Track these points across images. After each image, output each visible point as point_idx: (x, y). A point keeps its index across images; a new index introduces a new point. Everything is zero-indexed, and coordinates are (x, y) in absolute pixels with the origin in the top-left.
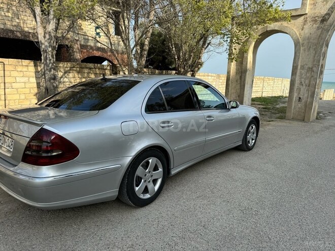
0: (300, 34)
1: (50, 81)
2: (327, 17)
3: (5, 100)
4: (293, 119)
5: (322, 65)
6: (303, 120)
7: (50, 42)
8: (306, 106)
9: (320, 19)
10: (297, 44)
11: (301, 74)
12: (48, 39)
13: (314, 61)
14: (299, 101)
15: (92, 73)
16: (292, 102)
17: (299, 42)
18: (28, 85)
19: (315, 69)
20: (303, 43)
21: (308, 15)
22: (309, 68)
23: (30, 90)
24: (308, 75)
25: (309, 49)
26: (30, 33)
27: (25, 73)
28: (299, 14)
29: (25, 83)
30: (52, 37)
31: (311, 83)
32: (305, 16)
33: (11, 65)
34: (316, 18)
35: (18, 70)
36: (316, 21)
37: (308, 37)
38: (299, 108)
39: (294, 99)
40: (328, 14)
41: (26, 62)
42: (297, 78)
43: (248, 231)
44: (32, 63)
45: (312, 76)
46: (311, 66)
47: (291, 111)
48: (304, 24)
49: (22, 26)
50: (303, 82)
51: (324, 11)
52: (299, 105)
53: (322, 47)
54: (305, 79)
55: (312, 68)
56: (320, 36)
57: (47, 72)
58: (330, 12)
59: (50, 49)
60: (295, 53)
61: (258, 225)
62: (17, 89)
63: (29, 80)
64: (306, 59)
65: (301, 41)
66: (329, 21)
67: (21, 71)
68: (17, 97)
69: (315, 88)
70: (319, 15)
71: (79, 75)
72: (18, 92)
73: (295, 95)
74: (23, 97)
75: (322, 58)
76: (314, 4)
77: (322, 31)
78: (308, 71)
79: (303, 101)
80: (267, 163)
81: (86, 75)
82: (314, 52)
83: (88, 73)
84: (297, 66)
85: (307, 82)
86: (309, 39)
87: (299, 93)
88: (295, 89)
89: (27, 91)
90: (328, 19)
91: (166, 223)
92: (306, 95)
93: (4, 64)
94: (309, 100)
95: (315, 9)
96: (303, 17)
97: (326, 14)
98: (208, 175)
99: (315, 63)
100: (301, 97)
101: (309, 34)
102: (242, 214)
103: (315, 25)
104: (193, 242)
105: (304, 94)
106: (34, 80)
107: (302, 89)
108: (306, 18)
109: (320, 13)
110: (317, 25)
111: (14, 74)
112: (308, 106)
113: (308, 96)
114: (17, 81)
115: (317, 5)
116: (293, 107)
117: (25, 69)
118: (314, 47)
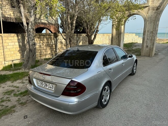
0: (146, 16)
1: (32, 46)
2: (159, 7)
3: (4, 55)
4: (144, 56)
5: (157, 30)
6: (149, 56)
7: (32, 26)
8: (150, 50)
9: (156, 9)
10: (145, 20)
11: (147, 34)
12: (31, 25)
13: (153, 28)
14: (147, 47)
15: (45, 38)
16: (144, 48)
17: (146, 20)
18: (14, 47)
19: (154, 32)
20: (148, 20)
21: (150, 6)
22: (151, 32)
23: (16, 49)
24: (151, 35)
25: (151, 23)
26: (9, 17)
27: (12, 40)
28: (146, 6)
29: (13, 45)
30: (33, 24)
31: (152, 39)
32: (149, 7)
33: (5, 37)
34: (154, 8)
35: (9, 39)
36: (154, 9)
37: (150, 17)
38: (147, 51)
39: (145, 46)
40: (160, 6)
41: (13, 35)
42: (146, 36)
43: (153, 115)
44: (16, 35)
45: (153, 36)
46: (152, 31)
47: (143, 52)
48: (148, 11)
49: (4, 14)
50: (149, 38)
51: (157, 5)
52: (147, 49)
53: (157, 22)
54: (149, 37)
55: (153, 32)
56: (156, 17)
57: (30, 41)
58: (160, 5)
59: (32, 30)
60: (145, 25)
61: (156, 112)
62: (9, 49)
63: (15, 44)
64: (150, 27)
65: (147, 19)
66: (160, 10)
67: (11, 40)
68: (9, 53)
69: (154, 41)
70: (155, 6)
71: (39, 39)
72: (10, 50)
73: (145, 44)
74: (12, 53)
75: (157, 27)
76: (153, 1)
77: (157, 14)
78: (151, 33)
79: (149, 47)
80: (145, 81)
81: (42, 39)
82: (153, 24)
83: (43, 38)
84: (146, 31)
85: (150, 38)
86: (151, 18)
87: (147, 44)
88: (145, 42)
89: (14, 49)
90: (160, 8)
91: (118, 115)
92: (150, 44)
93: (2, 37)
94: (151, 47)
95: (153, 3)
96: (148, 7)
97: (159, 6)
98: (123, 89)
99: (154, 29)
100: (148, 45)
101: (151, 16)
102: (146, 107)
103: (153, 11)
104: (134, 122)
105: (149, 44)
106: (17, 44)
107: (148, 42)
108: (149, 8)
109: (156, 5)
110: (155, 11)
111: (7, 41)
112: (151, 50)
113: (151, 45)
114: (9, 45)
115: (154, 1)
116: (144, 50)
117: (12, 38)
118: (153, 22)
